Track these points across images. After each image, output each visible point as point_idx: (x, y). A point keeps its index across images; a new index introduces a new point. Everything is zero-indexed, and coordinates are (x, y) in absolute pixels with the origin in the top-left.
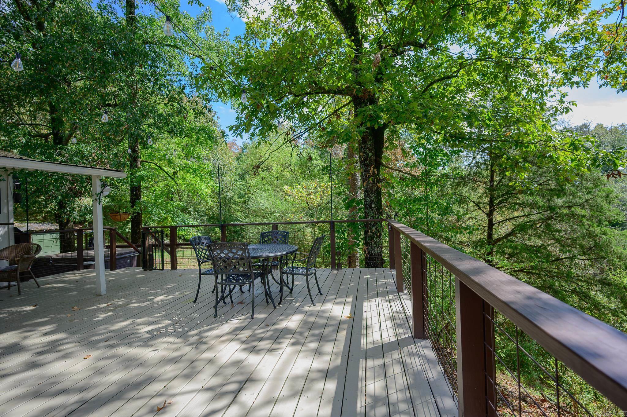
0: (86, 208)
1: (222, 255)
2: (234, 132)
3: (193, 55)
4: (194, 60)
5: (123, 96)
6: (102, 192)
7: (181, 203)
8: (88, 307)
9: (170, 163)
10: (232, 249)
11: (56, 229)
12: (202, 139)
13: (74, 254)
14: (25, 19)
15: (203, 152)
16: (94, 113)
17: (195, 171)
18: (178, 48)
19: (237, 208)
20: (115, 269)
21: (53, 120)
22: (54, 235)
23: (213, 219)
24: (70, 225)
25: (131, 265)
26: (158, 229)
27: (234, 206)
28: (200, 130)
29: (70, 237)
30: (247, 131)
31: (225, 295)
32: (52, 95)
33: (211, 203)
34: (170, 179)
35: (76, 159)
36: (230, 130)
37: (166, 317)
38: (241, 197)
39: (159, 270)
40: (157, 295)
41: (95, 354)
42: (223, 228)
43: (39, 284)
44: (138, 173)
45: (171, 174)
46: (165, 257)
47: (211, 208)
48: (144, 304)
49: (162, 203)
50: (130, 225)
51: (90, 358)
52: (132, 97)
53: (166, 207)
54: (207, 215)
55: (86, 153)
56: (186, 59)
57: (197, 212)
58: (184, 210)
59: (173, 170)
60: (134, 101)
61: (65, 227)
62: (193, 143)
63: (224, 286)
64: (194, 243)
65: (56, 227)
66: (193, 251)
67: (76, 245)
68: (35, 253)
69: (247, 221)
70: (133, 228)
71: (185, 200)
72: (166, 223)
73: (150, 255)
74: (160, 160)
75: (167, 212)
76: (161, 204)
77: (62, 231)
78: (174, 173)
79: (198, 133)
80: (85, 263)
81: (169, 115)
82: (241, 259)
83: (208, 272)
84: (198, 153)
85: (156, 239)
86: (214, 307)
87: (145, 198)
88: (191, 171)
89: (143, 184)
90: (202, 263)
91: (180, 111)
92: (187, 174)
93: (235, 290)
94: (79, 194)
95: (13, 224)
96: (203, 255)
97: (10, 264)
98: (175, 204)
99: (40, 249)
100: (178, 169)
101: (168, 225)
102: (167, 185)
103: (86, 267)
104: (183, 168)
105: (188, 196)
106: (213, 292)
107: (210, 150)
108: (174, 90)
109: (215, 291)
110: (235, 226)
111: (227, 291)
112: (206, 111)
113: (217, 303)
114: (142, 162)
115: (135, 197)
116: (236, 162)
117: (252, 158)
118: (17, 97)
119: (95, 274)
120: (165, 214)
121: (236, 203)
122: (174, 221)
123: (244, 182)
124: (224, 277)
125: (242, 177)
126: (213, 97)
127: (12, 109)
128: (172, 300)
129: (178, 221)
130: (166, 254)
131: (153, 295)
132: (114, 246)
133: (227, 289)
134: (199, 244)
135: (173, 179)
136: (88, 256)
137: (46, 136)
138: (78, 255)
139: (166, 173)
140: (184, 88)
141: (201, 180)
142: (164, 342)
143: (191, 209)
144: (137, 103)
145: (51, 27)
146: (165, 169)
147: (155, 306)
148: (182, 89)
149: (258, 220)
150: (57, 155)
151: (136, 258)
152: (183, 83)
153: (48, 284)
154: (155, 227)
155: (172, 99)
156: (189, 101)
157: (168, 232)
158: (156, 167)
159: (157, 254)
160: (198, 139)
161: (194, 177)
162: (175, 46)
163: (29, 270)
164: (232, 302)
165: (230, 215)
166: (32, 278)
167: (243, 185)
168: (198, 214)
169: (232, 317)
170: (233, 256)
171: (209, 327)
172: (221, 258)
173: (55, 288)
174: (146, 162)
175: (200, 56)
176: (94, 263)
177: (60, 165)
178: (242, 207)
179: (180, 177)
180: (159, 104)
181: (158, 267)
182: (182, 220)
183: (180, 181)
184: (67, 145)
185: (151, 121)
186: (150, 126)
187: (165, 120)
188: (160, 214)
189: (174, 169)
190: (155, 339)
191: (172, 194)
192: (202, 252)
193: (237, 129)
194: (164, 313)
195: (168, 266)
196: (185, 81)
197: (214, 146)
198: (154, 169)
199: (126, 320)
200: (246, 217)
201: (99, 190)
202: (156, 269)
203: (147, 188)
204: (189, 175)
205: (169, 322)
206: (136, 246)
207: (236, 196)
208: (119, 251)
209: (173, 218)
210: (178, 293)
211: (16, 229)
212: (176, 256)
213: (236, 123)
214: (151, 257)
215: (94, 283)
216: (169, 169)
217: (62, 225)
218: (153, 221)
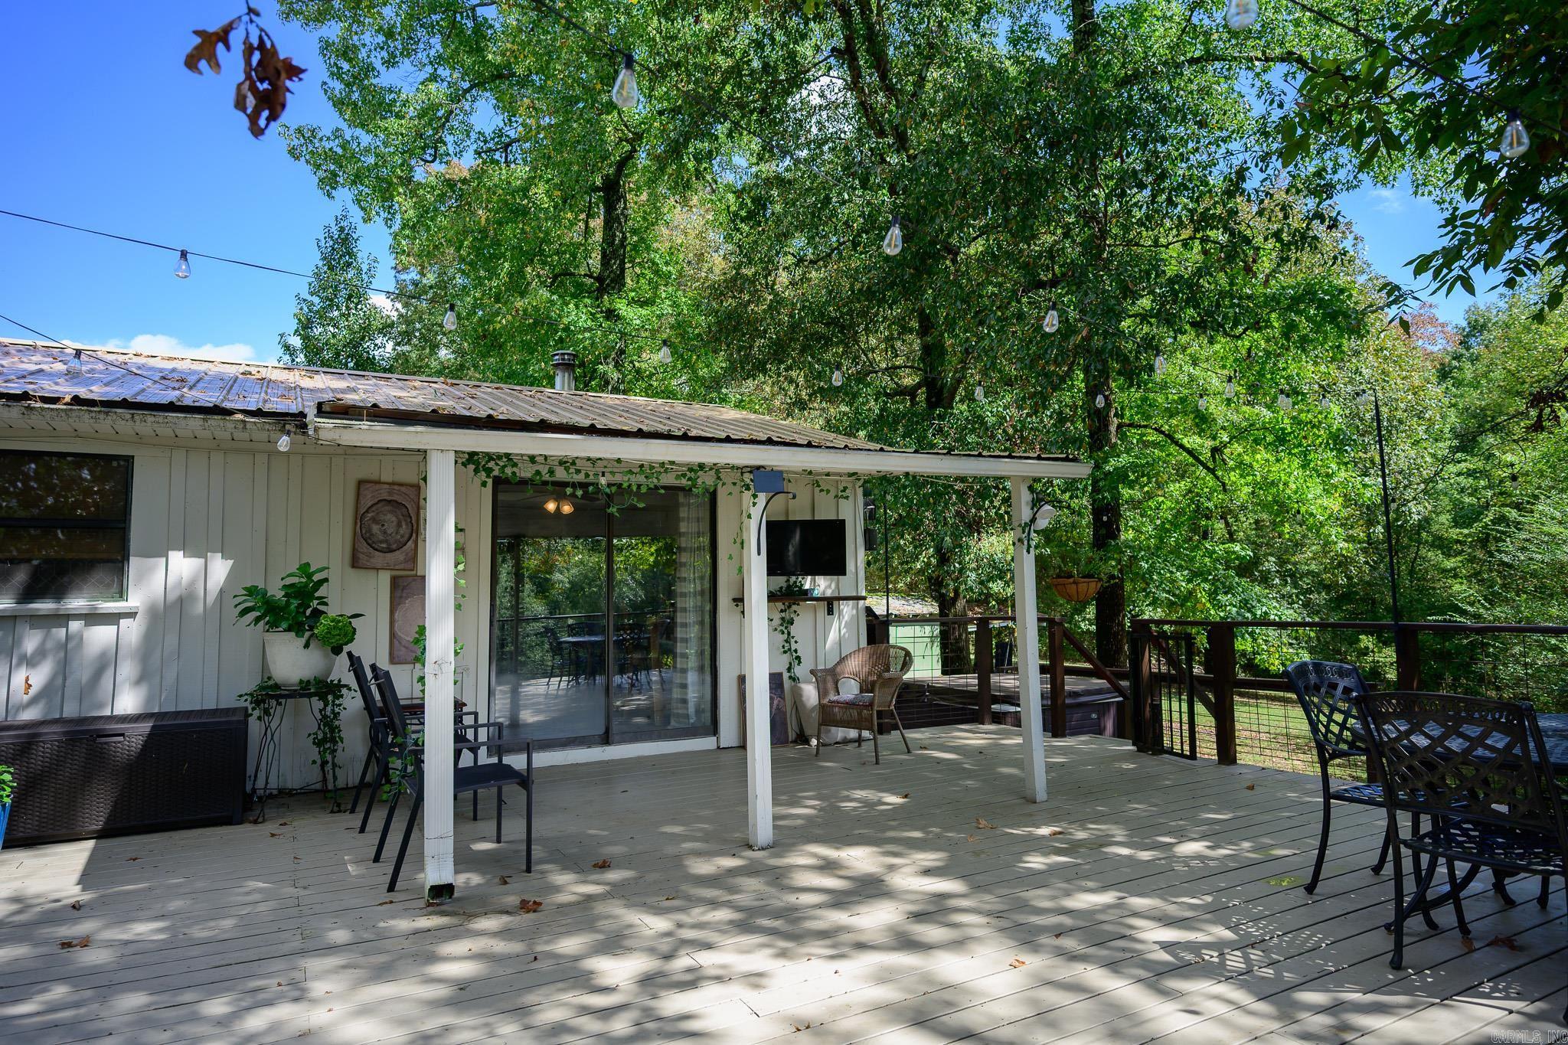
0: (992, 563)
1: (1421, 741)
2: (1435, 277)
3: (1267, 60)
4: (1266, 77)
5: (1072, 251)
6: (1033, 520)
7: (1237, 548)
8: (1007, 826)
9: (1202, 421)
10: (1459, 721)
11: (931, 614)
12: (1305, 326)
13: (971, 681)
14: (877, 137)
15: (1307, 370)
16: (1008, 313)
17: (1281, 439)
18: (1217, 59)
19: (1449, 564)
20: (1063, 735)
21: (927, 349)
22: (928, 629)
23: (1351, 602)
24: (961, 604)
25: (1099, 731)
26: (1166, 627)
27: (1434, 556)
28: (1296, 300)
29: (960, 635)
30: (1489, 260)
31: (1431, 895)
32: (925, 290)
33: (1342, 544)
34: (1201, 472)
35: (971, 439)
36: (1417, 272)
37: (1217, 913)
38: (1464, 517)
39: (1182, 755)
40: (1183, 836)
41: (1034, 962)
42: (1404, 639)
43: (910, 746)
44: (1112, 462)
45: (1206, 455)
46: (1198, 720)
47: (1344, 562)
48: (1145, 855)
49: (1178, 546)
50: (1091, 612)
51: (1023, 968)
52: (1093, 248)
53: (1192, 560)
54: (1328, 588)
55: (991, 420)
56: (1244, 82)
57: (1292, 576)
58: (1246, 568)
59: (1209, 443)
60: (1099, 257)
61: (949, 610)
62: (1272, 347)
63: (1425, 858)
64: (1301, 684)
65: (932, 610)
66: (1298, 712)
67: (972, 657)
68: (902, 670)
69: (1501, 613)
70: (1100, 619)
71: (1248, 537)
72: (1194, 610)
73: (1152, 706)
74: (1171, 417)
75: (1196, 574)
76: (1176, 551)
77: (944, 619)
78: (1215, 451)
79: (1289, 308)
80: (995, 707)
81: (1199, 273)
82: (1502, 766)
83: (1356, 795)
84: (1288, 378)
85: (1172, 662)
86: (1387, 927)
87: (1131, 534)
88: (1270, 438)
89: (1126, 492)
90: (1333, 756)
91: (1231, 252)
92: (1254, 452)
93: (1475, 886)
94: (975, 527)
95: (864, 598)
96: (1335, 729)
97: (862, 691)
98: (1220, 549)
99: (911, 661)
100: (1226, 439)
101: (1199, 616)
102: (1190, 491)
103: (998, 718)
104: (1239, 434)
105: (1257, 522)
106: (1377, 869)
107: (1333, 359)
108: (1210, 191)
109: (1389, 869)
110: (1447, 631)
111: (1440, 885)
112: (1319, 229)
113: (1402, 914)
114: (1120, 426)
115: (1103, 531)
116: (1439, 390)
117: (1512, 365)
118: (864, 314)
119: (1019, 740)
120: (1189, 581)
121: (1443, 545)
122: (1219, 606)
123: (1474, 463)
124: (1426, 825)
125: (1466, 442)
126: (1342, 174)
127: (857, 342)
128: (1233, 865)
129: (1229, 608)
130: (1200, 708)
131: (1168, 834)
132: (1059, 670)
133: (1441, 870)
134: (1317, 688)
135: (1212, 471)
136: (1000, 689)
137: (911, 392)
138: (979, 685)
139: (1190, 452)
140: (1241, 174)
141: (1304, 466)
142: (1217, 998)
143: (1270, 564)
144: (1109, 261)
145: (921, 136)
146: (1185, 441)
147: (1179, 867)
148: (1236, 183)
149: (1554, 611)
150: (934, 435)
151: (1113, 711)
152: (1237, 161)
153: (925, 748)
154: (1160, 622)
155: (1203, 221)
156: (1260, 213)
157: (1202, 641)
158: (1161, 438)
159: (1175, 705)
160: (1289, 328)
161: (1278, 460)
162: (1210, 57)
163: (892, 707)
164: (1463, 926)
165: (1421, 590)
166: (896, 728)
167: (1470, 473)
168: (1295, 585)
169: (1470, 990)
170: (1466, 752)
171: (1371, 997)
172: (1413, 749)
173: (939, 761)
174: (1131, 425)
175: (1290, 53)
176: (1019, 709)
177: (948, 457)
178: (1472, 559)
179: (1231, 463)
180: (1167, 247)
181: (1177, 747)
182: (1245, 604)
183: (1234, 476)
184: (952, 408)
185: (1145, 302)
186: (1144, 317)
187: (1186, 289)
188: (1173, 581)
189: (1214, 438)
190: (1186, 977)
191: (1208, 518)
192: (1330, 720)
193: (1448, 264)
194: (1209, 899)
195: (1208, 748)
196: (1240, 152)
197: (1349, 344)
198: (1155, 444)
199: (1104, 888)
200: (1492, 600)
201: (1026, 514)
202: (1170, 752)
203: (1135, 504)
204: (1262, 455)
205: (1228, 934)
206: (1113, 673)
207: (1445, 518)
208: (1071, 684)
209: (1213, 595)
210: (1246, 845)
211: (869, 611)
212: (1233, 721)
213: (1445, 242)
214: (1157, 710)
215: (1018, 764)
216: (1198, 440)
217: (945, 604)
218: (1155, 603)
